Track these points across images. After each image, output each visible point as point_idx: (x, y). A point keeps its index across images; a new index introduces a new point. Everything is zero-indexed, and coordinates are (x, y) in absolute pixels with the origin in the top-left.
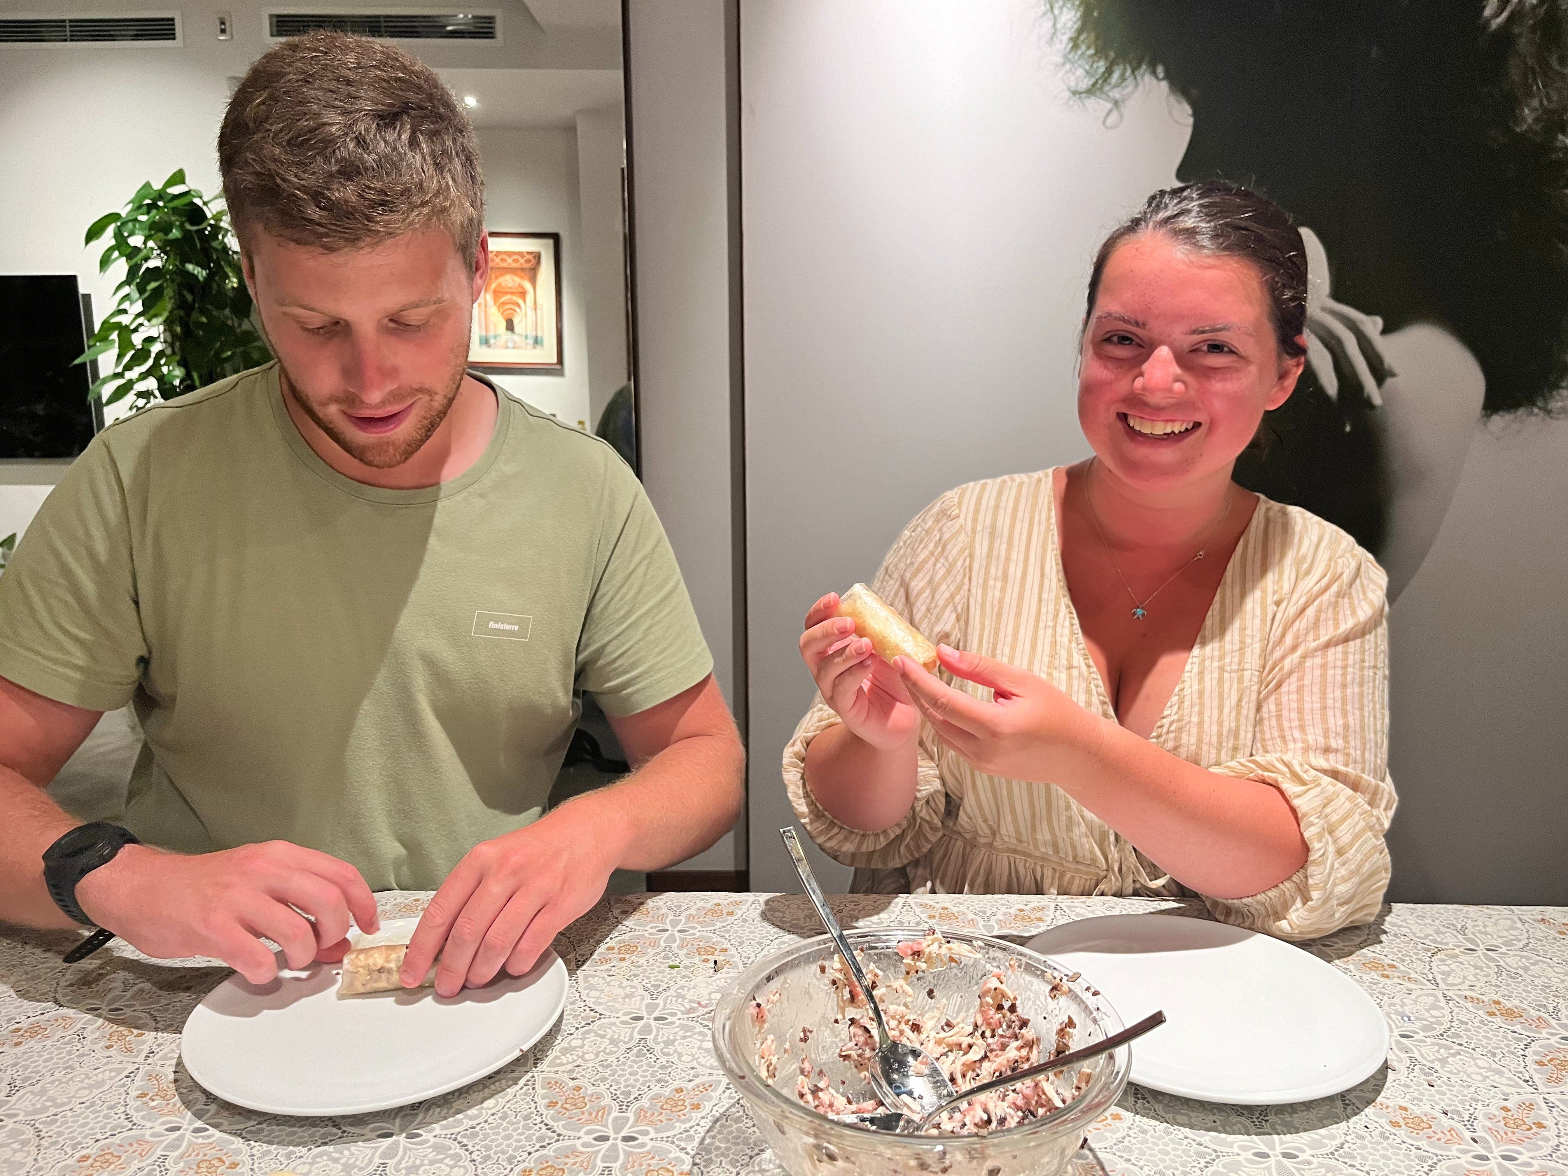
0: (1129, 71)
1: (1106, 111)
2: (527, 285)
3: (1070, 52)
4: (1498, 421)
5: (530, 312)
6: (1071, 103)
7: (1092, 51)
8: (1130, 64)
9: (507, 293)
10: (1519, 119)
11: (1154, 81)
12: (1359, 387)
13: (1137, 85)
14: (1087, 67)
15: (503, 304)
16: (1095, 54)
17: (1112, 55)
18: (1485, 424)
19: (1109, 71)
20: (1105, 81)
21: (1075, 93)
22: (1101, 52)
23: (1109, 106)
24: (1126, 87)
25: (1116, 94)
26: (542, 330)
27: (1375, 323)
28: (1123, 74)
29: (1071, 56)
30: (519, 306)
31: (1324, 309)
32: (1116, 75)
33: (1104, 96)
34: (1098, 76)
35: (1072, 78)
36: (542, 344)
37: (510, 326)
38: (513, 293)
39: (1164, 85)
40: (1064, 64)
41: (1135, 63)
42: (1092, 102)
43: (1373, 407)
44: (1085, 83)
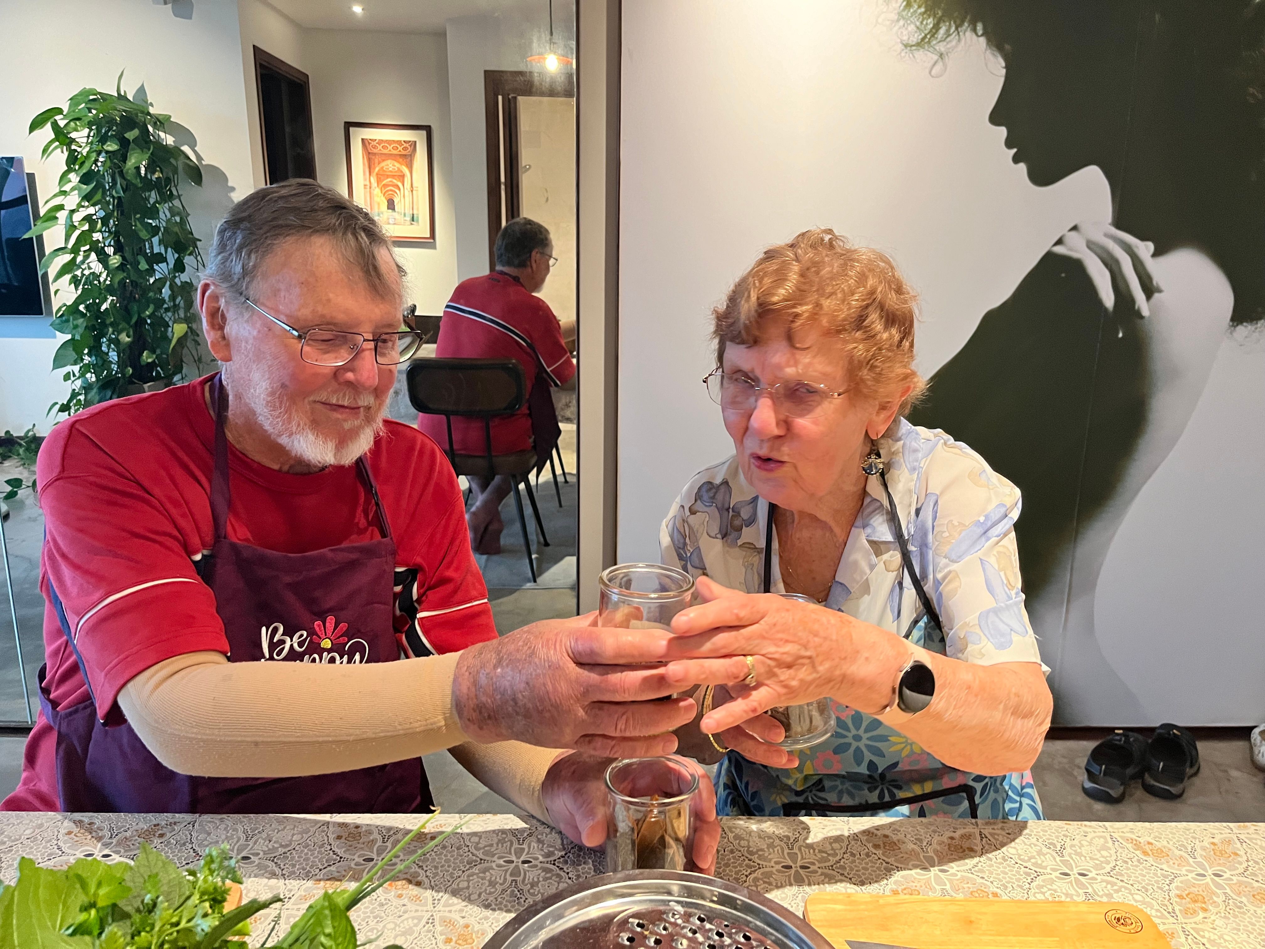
0: (953, 28)
1: (932, 62)
2: (406, 170)
3: (904, 10)
4: (1243, 330)
5: (408, 194)
6: (903, 54)
7: (923, 10)
8: (955, 22)
9: (388, 176)
11: (974, 36)
12: (1132, 301)
13: (959, 40)
14: (918, 24)
15: (385, 186)
16: (924, 13)
17: (940, 13)
18: (1231, 333)
19: (936, 27)
20: (933, 36)
21: (906, 46)
22: (930, 10)
23: (935, 57)
24: (950, 41)
25: (941, 47)
26: (418, 209)
27: (1147, 247)
28: (948, 30)
29: (904, 13)
30: (399, 189)
31: (1107, 235)
32: (942, 31)
33: (931, 49)
34: (927, 32)
35: (905, 33)
36: (418, 221)
37: (391, 205)
38: (393, 177)
39: (983, 40)
40: (898, 20)
41: (958, 22)
42: (920, 54)
43: (1142, 317)
44: (916, 38)
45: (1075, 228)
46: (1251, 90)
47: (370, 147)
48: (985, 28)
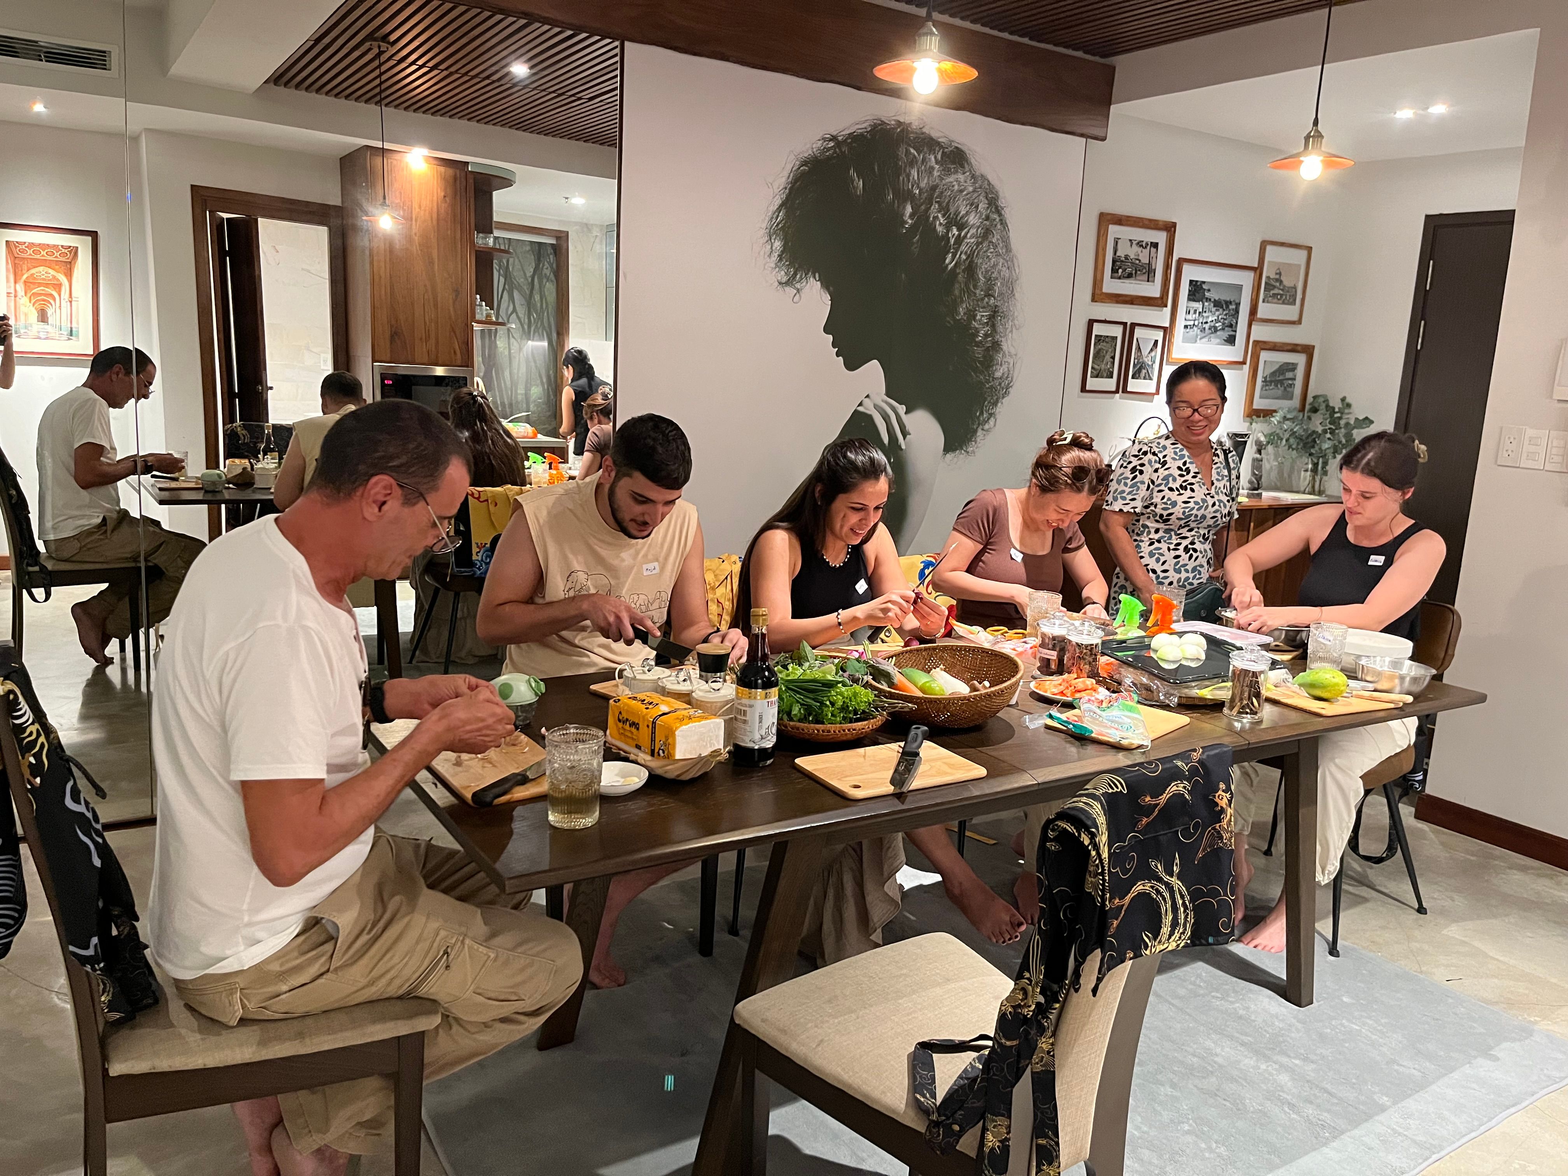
0: (804, 276)
2: (62, 279)
4: (949, 456)
5: (65, 304)
7: (788, 263)
8: (804, 272)
9: (40, 285)
10: (958, 314)
12: (897, 440)
15: (36, 295)
16: (789, 265)
17: (797, 266)
18: (944, 458)
19: (795, 274)
20: (794, 278)
21: (780, 283)
22: (791, 265)
24: (802, 283)
25: (798, 286)
26: (78, 323)
27: (902, 408)
28: (801, 276)
30: (54, 300)
31: (883, 401)
32: (798, 276)
33: (793, 286)
34: (790, 276)
35: (779, 275)
36: (77, 336)
37: (43, 317)
38: (47, 285)
39: (819, 283)
41: (806, 272)
42: (787, 289)
43: (902, 449)
44: (784, 280)
45: (868, 396)
46: (948, 319)
47: (16, 251)
48: (819, 276)
